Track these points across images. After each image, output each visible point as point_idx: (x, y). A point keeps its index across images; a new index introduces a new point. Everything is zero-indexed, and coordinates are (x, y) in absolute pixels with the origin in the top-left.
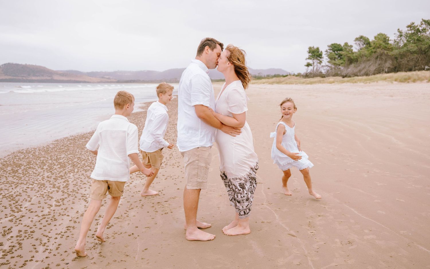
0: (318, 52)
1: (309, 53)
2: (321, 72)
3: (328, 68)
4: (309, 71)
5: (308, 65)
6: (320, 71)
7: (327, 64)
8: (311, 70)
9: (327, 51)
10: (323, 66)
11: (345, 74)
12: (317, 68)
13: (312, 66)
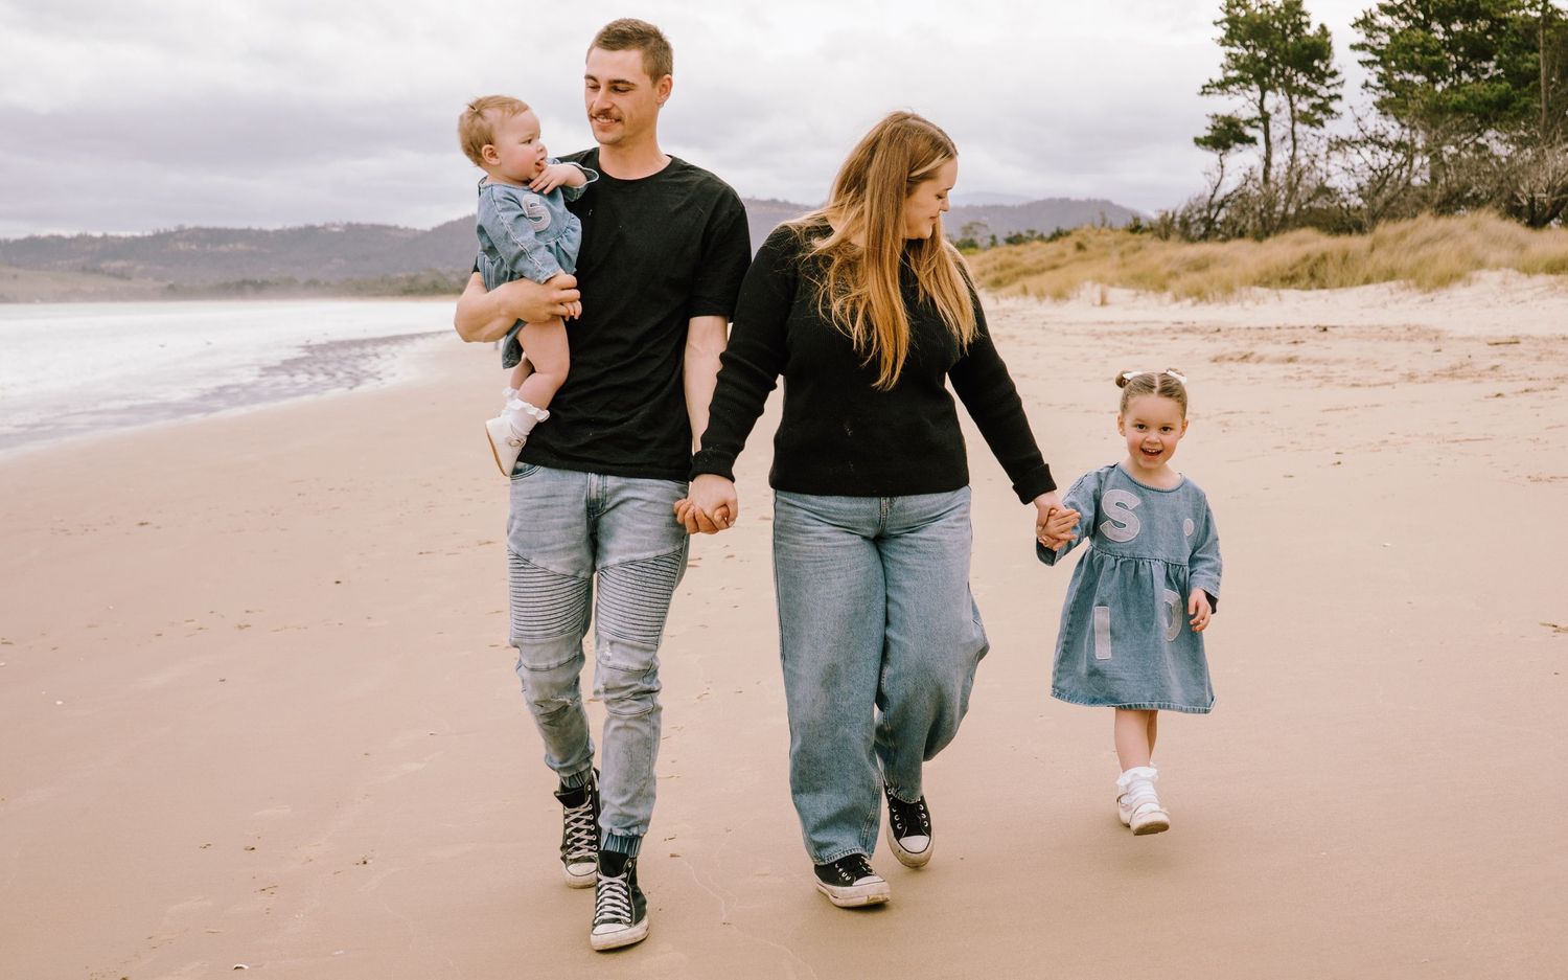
0: (1298, 28)
1: (1231, 38)
2: (1323, 190)
3: (1384, 158)
4: (1230, 184)
5: (1226, 136)
6: (1310, 182)
7: (1375, 122)
8: (1248, 178)
9: (1366, 23)
10: (1339, 145)
11: (1550, 188)
12: (1293, 158)
13: (1253, 140)
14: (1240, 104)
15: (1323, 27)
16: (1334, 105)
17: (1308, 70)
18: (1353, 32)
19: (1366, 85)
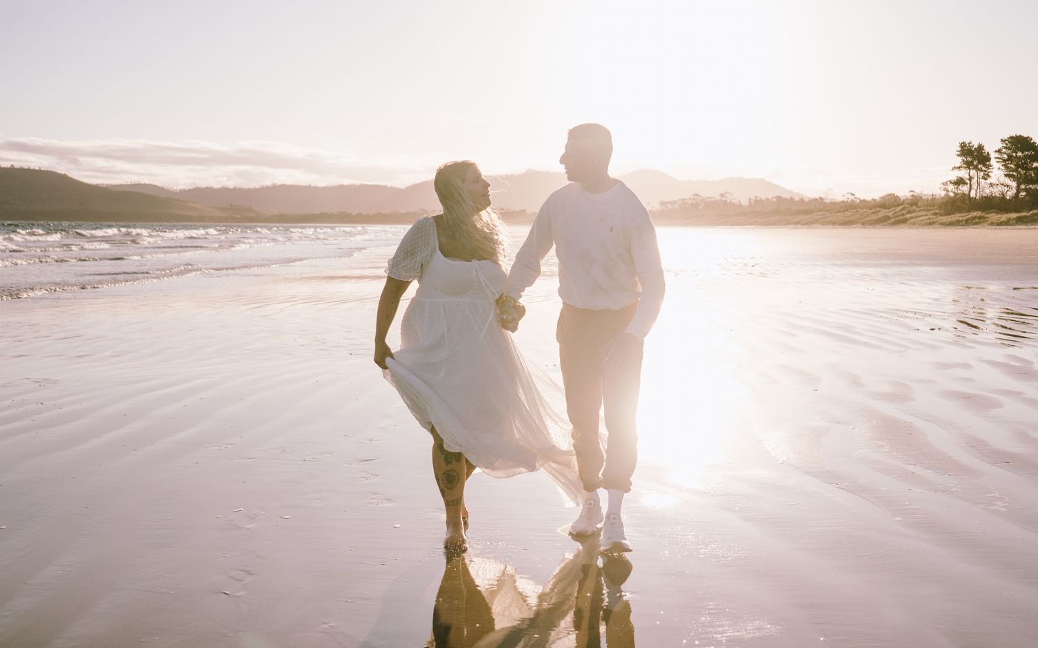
0: (982, 153)
1: (961, 155)
5: (958, 182)
7: (1002, 179)
9: (999, 152)
10: (992, 185)
12: (977, 189)
13: (967, 184)
14: (963, 174)
15: (988, 153)
16: (990, 174)
17: (985, 165)
18: (995, 153)
19: (999, 168)
